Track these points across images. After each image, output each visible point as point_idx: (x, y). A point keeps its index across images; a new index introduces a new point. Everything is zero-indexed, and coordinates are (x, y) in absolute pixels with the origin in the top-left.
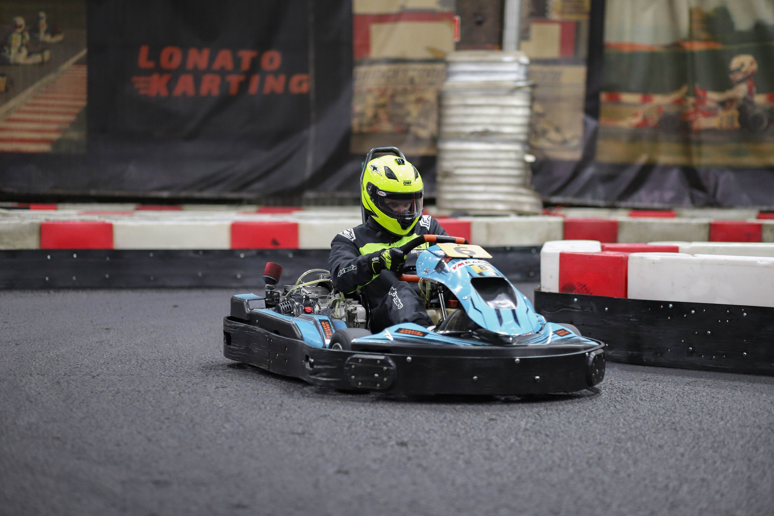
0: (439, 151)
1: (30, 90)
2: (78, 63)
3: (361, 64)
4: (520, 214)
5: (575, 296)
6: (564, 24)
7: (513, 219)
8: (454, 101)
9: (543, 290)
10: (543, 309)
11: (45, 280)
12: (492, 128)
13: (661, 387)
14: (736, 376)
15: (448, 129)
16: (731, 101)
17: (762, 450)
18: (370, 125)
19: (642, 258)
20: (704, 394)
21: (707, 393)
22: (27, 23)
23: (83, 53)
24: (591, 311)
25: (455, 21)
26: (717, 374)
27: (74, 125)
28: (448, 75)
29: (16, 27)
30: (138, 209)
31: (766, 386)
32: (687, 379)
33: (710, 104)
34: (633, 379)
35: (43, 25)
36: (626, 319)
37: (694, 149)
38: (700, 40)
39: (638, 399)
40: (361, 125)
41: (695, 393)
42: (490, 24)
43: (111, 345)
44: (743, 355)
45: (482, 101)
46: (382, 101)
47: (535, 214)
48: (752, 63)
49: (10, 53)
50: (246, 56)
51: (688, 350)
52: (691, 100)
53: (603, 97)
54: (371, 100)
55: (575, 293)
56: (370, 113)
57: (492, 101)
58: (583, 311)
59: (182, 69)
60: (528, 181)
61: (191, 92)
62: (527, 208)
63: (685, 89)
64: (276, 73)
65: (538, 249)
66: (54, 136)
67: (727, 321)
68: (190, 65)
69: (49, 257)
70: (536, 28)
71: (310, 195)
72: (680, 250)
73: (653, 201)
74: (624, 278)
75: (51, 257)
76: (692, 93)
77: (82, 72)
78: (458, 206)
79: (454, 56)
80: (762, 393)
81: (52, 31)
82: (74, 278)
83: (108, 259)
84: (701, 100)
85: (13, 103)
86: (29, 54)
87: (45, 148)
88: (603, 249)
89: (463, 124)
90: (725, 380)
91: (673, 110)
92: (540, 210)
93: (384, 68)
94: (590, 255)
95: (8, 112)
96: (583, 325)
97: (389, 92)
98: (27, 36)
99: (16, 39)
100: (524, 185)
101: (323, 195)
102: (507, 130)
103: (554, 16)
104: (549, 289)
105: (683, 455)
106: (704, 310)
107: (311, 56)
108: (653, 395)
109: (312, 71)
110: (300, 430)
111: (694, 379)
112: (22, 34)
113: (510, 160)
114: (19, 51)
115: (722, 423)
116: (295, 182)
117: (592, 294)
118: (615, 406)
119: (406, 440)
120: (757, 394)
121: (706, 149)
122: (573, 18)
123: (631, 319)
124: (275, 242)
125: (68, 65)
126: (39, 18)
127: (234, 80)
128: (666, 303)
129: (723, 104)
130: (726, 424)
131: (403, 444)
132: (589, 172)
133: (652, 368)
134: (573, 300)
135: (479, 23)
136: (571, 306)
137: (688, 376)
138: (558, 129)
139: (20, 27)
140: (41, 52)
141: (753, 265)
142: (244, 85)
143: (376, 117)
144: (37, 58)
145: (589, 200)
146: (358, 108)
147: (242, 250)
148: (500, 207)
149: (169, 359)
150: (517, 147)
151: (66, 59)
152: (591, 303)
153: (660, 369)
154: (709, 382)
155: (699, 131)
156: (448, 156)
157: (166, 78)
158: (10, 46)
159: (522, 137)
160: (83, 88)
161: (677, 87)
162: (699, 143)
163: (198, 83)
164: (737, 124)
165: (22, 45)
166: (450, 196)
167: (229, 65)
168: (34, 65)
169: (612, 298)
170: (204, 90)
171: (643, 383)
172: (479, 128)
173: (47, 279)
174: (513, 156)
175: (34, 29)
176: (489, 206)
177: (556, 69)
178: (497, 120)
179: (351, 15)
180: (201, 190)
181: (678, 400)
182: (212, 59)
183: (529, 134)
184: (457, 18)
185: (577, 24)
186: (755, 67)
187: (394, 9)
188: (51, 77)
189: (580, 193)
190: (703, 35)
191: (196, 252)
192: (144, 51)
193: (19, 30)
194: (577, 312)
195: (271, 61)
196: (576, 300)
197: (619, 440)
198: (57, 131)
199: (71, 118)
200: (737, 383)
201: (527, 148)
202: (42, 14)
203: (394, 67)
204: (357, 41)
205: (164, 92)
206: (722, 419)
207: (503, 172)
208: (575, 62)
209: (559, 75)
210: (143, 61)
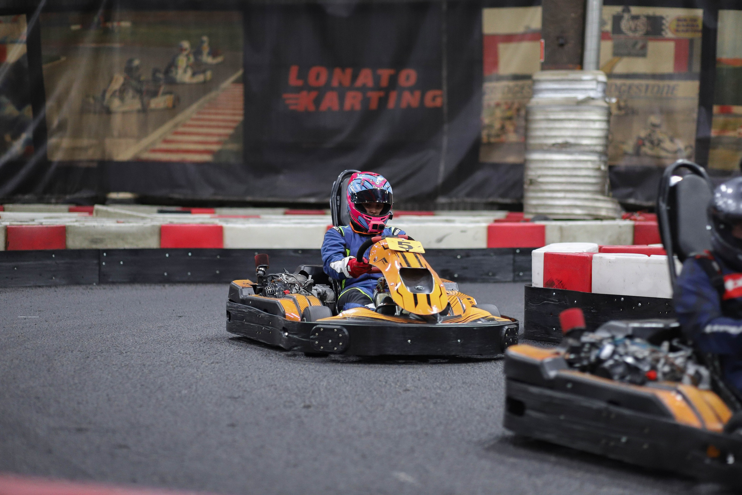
0: (526, 161)
1: (194, 107)
2: (236, 82)
3: (490, 80)
4: (597, 218)
5: (555, 291)
6: (678, 42)
8: (539, 116)
10: (531, 301)
11: (164, 275)
12: (572, 141)
15: (532, 142)
18: (498, 136)
22: (192, 46)
23: (240, 73)
24: (565, 304)
25: (541, 43)
27: (233, 138)
28: (533, 92)
29: (182, 50)
35: (206, 48)
36: (589, 310)
40: (489, 136)
42: (570, 46)
45: (562, 116)
46: (509, 114)
47: (613, 219)
49: (177, 73)
50: (385, 73)
53: (716, 109)
54: (499, 113)
55: (554, 288)
56: (497, 125)
57: (572, 116)
58: (560, 303)
59: (328, 87)
60: (607, 187)
61: (336, 107)
62: (603, 213)
64: (412, 90)
66: (215, 148)
67: (666, 313)
68: (335, 83)
69: (167, 255)
70: (652, 46)
71: (442, 200)
74: (589, 275)
75: (169, 255)
77: (239, 90)
78: (541, 211)
79: (539, 75)
81: (214, 53)
82: (189, 274)
83: (218, 257)
85: (180, 118)
86: (194, 74)
87: (207, 158)
88: (600, 250)
89: (546, 137)
92: (618, 214)
93: (511, 84)
94: (565, 255)
95: (176, 126)
97: (516, 106)
98: (192, 59)
99: (182, 61)
100: (602, 192)
101: (454, 200)
102: (585, 142)
103: (669, 35)
104: (538, 284)
106: (649, 303)
107: (445, 73)
109: (445, 88)
112: (187, 56)
113: (587, 169)
114: (185, 71)
116: (427, 188)
117: (566, 289)
122: (687, 35)
123: (592, 311)
125: (227, 84)
126: (202, 42)
127: (374, 96)
128: (619, 297)
134: (552, 294)
135: (562, 45)
136: (551, 299)
139: (185, 50)
140: (204, 72)
142: (383, 101)
143: (503, 128)
144: (200, 78)
146: (486, 120)
148: (578, 212)
150: (594, 158)
151: (226, 78)
152: (566, 296)
156: (532, 166)
157: (313, 95)
158: (176, 67)
159: (599, 149)
160: (240, 104)
163: (342, 99)
165: (187, 66)
166: (534, 202)
167: (370, 83)
168: (198, 84)
170: (348, 105)
172: (560, 141)
173: (166, 274)
174: (590, 165)
175: (197, 52)
176: (568, 211)
177: (671, 83)
178: (575, 133)
179: (481, 35)
182: (355, 77)
183: (606, 146)
184: (543, 41)
185: (691, 41)
187: (521, 30)
188: (213, 94)
191: (296, 251)
192: (294, 71)
193: (185, 53)
194: (554, 304)
195: (408, 78)
196: (554, 294)
198: (218, 143)
199: (230, 131)
201: (604, 158)
202: (205, 38)
203: (520, 83)
204: (488, 60)
205: (312, 108)
207: (581, 180)
208: (689, 77)
209: (674, 88)
210: (293, 80)
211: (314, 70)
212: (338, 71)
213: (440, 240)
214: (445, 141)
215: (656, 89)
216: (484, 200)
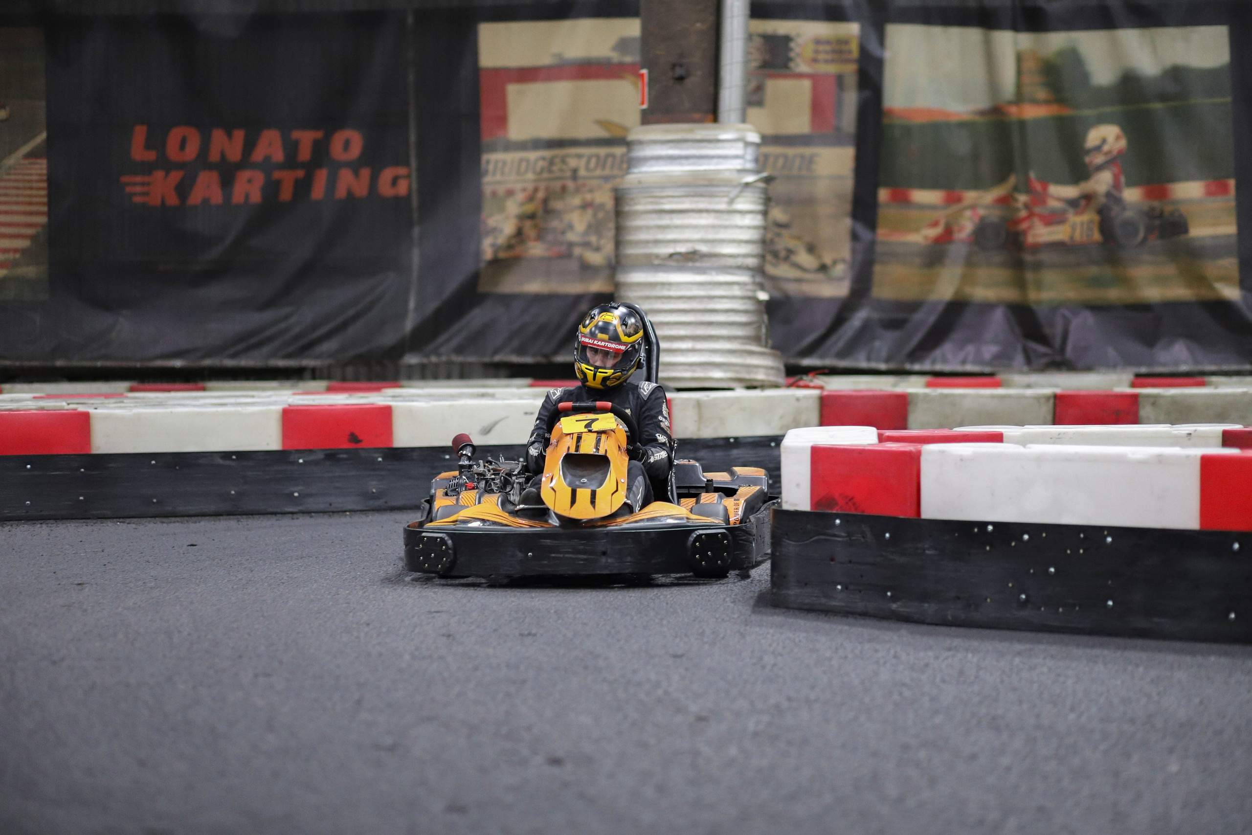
0: (617, 285)
2: (32, 155)
3: (493, 149)
4: (751, 386)
5: (837, 516)
6: (816, 80)
7: (741, 392)
8: (641, 206)
9: (786, 507)
10: (786, 537)
12: (703, 248)
13: (975, 660)
14: (1096, 639)
15: (630, 251)
16: (1088, 198)
17: (1136, 758)
18: (509, 247)
19: (943, 452)
20: (1045, 669)
21: (1050, 670)
23: (41, 137)
24: (862, 540)
25: (640, 77)
26: (1066, 638)
27: (29, 255)
28: (630, 163)
30: (132, 390)
31: (1144, 656)
32: (1018, 647)
33: (1053, 204)
34: (930, 648)
36: (919, 551)
37: (1029, 276)
38: (1034, 102)
39: (938, 680)
40: (495, 249)
41: (1031, 669)
42: (697, 79)
43: (85, 610)
44: (1106, 606)
45: (686, 205)
46: (529, 208)
47: (776, 386)
48: (1118, 138)
50: (306, 138)
51: (1019, 599)
52: (1022, 198)
53: (883, 194)
54: (513, 207)
55: (837, 510)
56: (509, 229)
57: (702, 204)
58: (850, 539)
59: (201, 163)
60: (764, 330)
61: (217, 198)
62: (760, 376)
63: (1012, 180)
64: (355, 167)
65: (777, 440)
67: (1081, 551)
68: (214, 156)
70: (773, 86)
71: (412, 359)
72: (1004, 439)
73: (964, 362)
74: (915, 484)
77: (40, 170)
79: (639, 133)
80: (1137, 666)
82: (28, 503)
83: (82, 469)
84: (1040, 198)
88: (881, 439)
89: (657, 242)
90: (1078, 645)
91: (995, 215)
92: (781, 380)
94: (860, 450)
96: (850, 562)
97: (541, 195)
100: (756, 339)
101: (432, 359)
102: (726, 249)
103: (802, 67)
104: (795, 505)
105: (1008, 769)
106: (1044, 535)
107: (413, 138)
108: (961, 673)
109: (413, 163)
110: (388, 741)
111: (1028, 646)
113: (733, 298)
115: (1072, 716)
116: (387, 340)
117: (863, 512)
118: (901, 694)
119: (560, 754)
120: (1130, 668)
121: (1049, 276)
122: (832, 69)
123: (927, 552)
124: (354, 438)
125: (15, 159)
127: (288, 178)
128: (983, 525)
129: (1076, 204)
130: (1079, 716)
131: (556, 761)
132: (861, 316)
133: (961, 630)
134: (834, 522)
135: (681, 79)
136: (830, 531)
137: (1019, 641)
138: (811, 249)
141: (1121, 460)
142: (303, 187)
143: (519, 233)
145: (861, 363)
146: (490, 221)
147: (301, 452)
148: (718, 374)
149: (179, 632)
150: (745, 278)
152: (863, 526)
153: (974, 631)
154: (1053, 649)
155: (1037, 248)
156: (633, 293)
157: (176, 176)
159: (752, 262)
160: (41, 195)
161: (1000, 178)
162: (1038, 266)
163: (227, 184)
164: (1097, 236)
167: (279, 156)
169: (895, 519)
170: (238, 195)
171: (947, 654)
172: (682, 249)
174: (737, 291)
176: (700, 374)
177: (807, 151)
178: (711, 236)
179: (477, 69)
180: (234, 356)
181: (1002, 681)
182: (249, 145)
183: (762, 257)
184: (644, 72)
185: (840, 79)
186: (1123, 143)
187: (545, 60)
189: (846, 352)
190: (1042, 94)
191: (226, 455)
192: (140, 133)
194: (839, 541)
195: (347, 145)
196: (838, 521)
197: (906, 748)
199: (23, 244)
200: (1097, 651)
201: (759, 279)
203: (547, 153)
204: (487, 113)
205: (173, 200)
206: (1072, 709)
207: (722, 318)
208: (837, 140)
209: (810, 161)
210: (139, 152)
211: (175, 135)
212: (218, 136)
213: (487, 431)
214: (416, 257)
215: (781, 162)
216: (487, 359)
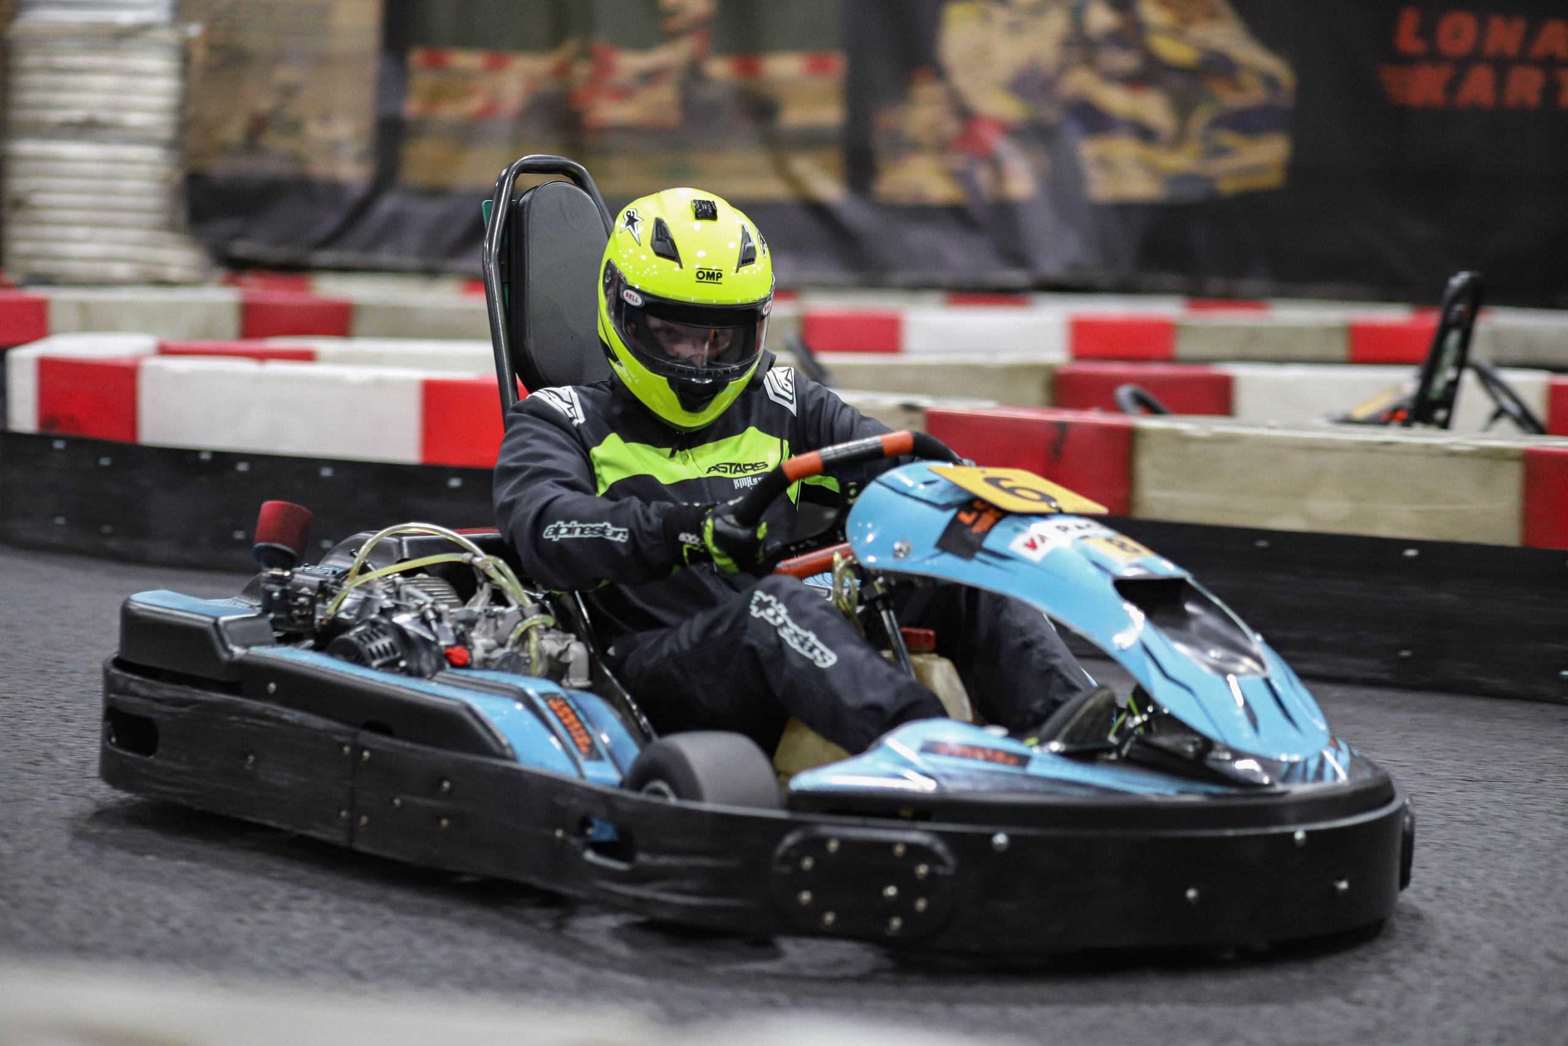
5: (60, 438)
8: (32, 60)
9: (12, 428)
12: (104, 115)
15: (18, 115)
16: (663, 71)
28: (20, 6)
33: (622, 78)
36: (134, 481)
45: (82, 60)
47: (192, 284)
52: (582, 70)
53: (416, 57)
55: (59, 431)
57: (104, 60)
58: (72, 466)
60: (182, 217)
62: (174, 273)
63: (571, 46)
72: (316, 356)
76: (587, 53)
84: (603, 69)
89: (47, 106)
91: (550, 87)
100: (171, 227)
102: (135, 119)
104: (23, 426)
113: (138, 178)
117: (85, 434)
128: (198, 453)
129: (651, 77)
132: (388, 204)
134: (56, 446)
136: (49, 457)
138: (323, 118)
145: (385, 257)
148: (121, 270)
150: (152, 153)
152: (82, 450)
155: (603, 130)
156: (18, 167)
159: (165, 134)
161: (554, 39)
162: (606, 151)
164: (674, 114)
166: (25, 247)
172: (77, 115)
174: (143, 169)
176: (97, 267)
178: (114, 99)
189: (372, 245)
196: (59, 445)
201: (175, 155)
207: (125, 201)
